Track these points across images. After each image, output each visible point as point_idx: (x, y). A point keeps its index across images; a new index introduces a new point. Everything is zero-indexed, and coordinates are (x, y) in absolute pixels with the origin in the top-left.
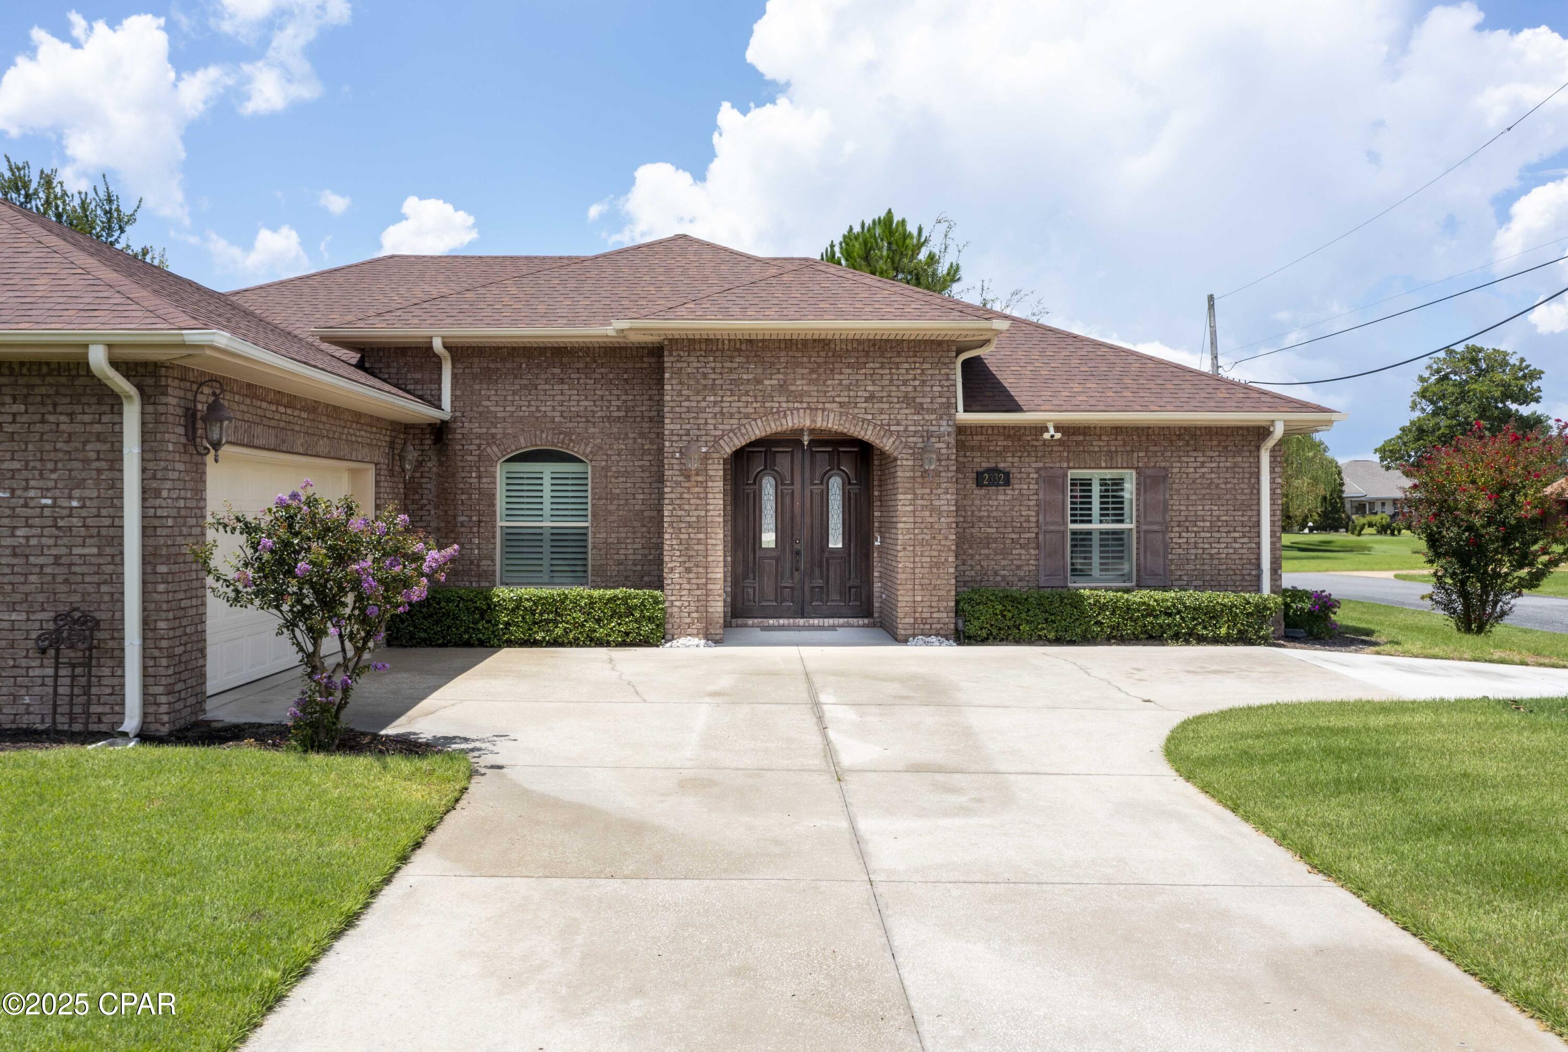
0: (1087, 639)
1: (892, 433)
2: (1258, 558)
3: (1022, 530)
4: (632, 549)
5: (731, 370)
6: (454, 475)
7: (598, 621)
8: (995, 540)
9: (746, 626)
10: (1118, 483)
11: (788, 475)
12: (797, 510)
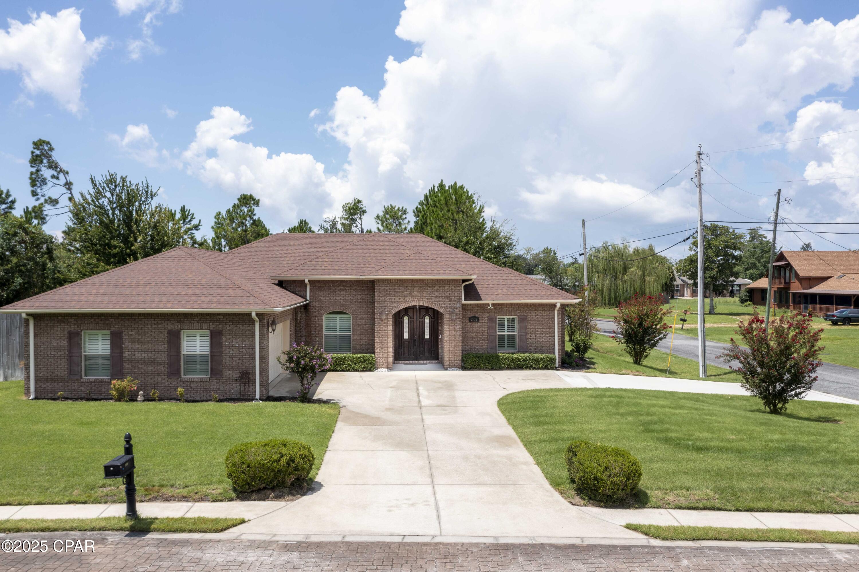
0: (500, 368)
1: (443, 307)
2: (554, 343)
3: (483, 335)
4: (364, 341)
5: (395, 289)
6: (310, 319)
7: (356, 364)
8: (475, 338)
9: (399, 363)
10: (513, 320)
11: (412, 316)
12: (415, 327)
